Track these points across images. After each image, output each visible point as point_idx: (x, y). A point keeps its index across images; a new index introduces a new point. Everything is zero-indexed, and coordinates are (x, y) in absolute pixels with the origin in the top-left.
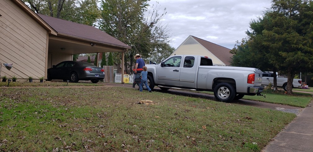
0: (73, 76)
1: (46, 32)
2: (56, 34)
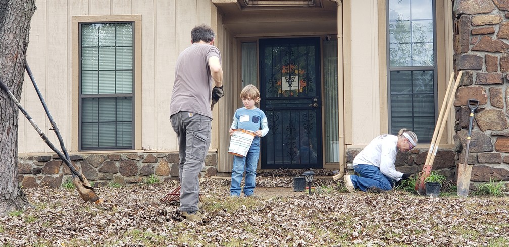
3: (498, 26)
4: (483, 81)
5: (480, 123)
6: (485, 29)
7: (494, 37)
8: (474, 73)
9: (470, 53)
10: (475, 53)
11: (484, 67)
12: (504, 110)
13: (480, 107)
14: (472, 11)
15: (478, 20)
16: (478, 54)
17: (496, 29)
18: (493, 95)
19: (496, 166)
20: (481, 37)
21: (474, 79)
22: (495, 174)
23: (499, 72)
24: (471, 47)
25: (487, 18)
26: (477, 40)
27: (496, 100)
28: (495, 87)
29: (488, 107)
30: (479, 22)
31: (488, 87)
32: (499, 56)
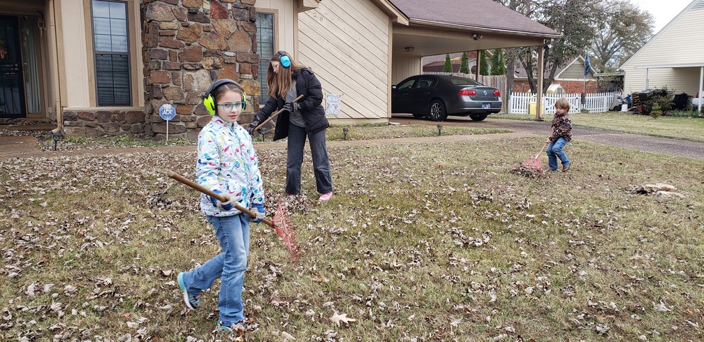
0: (435, 109)
1: (386, 20)
2: (407, 23)
3: (177, 31)
4: (168, 67)
5: (166, 95)
6: (169, 33)
7: (175, 38)
8: (162, 62)
9: (158, 48)
10: (162, 48)
11: (168, 58)
12: (182, 87)
13: (166, 85)
14: (159, 19)
15: (164, 25)
16: (164, 49)
17: (176, 32)
18: (175, 77)
19: (177, 124)
20: (166, 37)
21: (162, 66)
22: (176, 129)
23: (178, 62)
24: (159, 44)
25: (170, 25)
26: (163, 39)
27: (176, 80)
28: (176, 71)
29: (171, 85)
30: (165, 27)
31: (170, 72)
32: (178, 51)
